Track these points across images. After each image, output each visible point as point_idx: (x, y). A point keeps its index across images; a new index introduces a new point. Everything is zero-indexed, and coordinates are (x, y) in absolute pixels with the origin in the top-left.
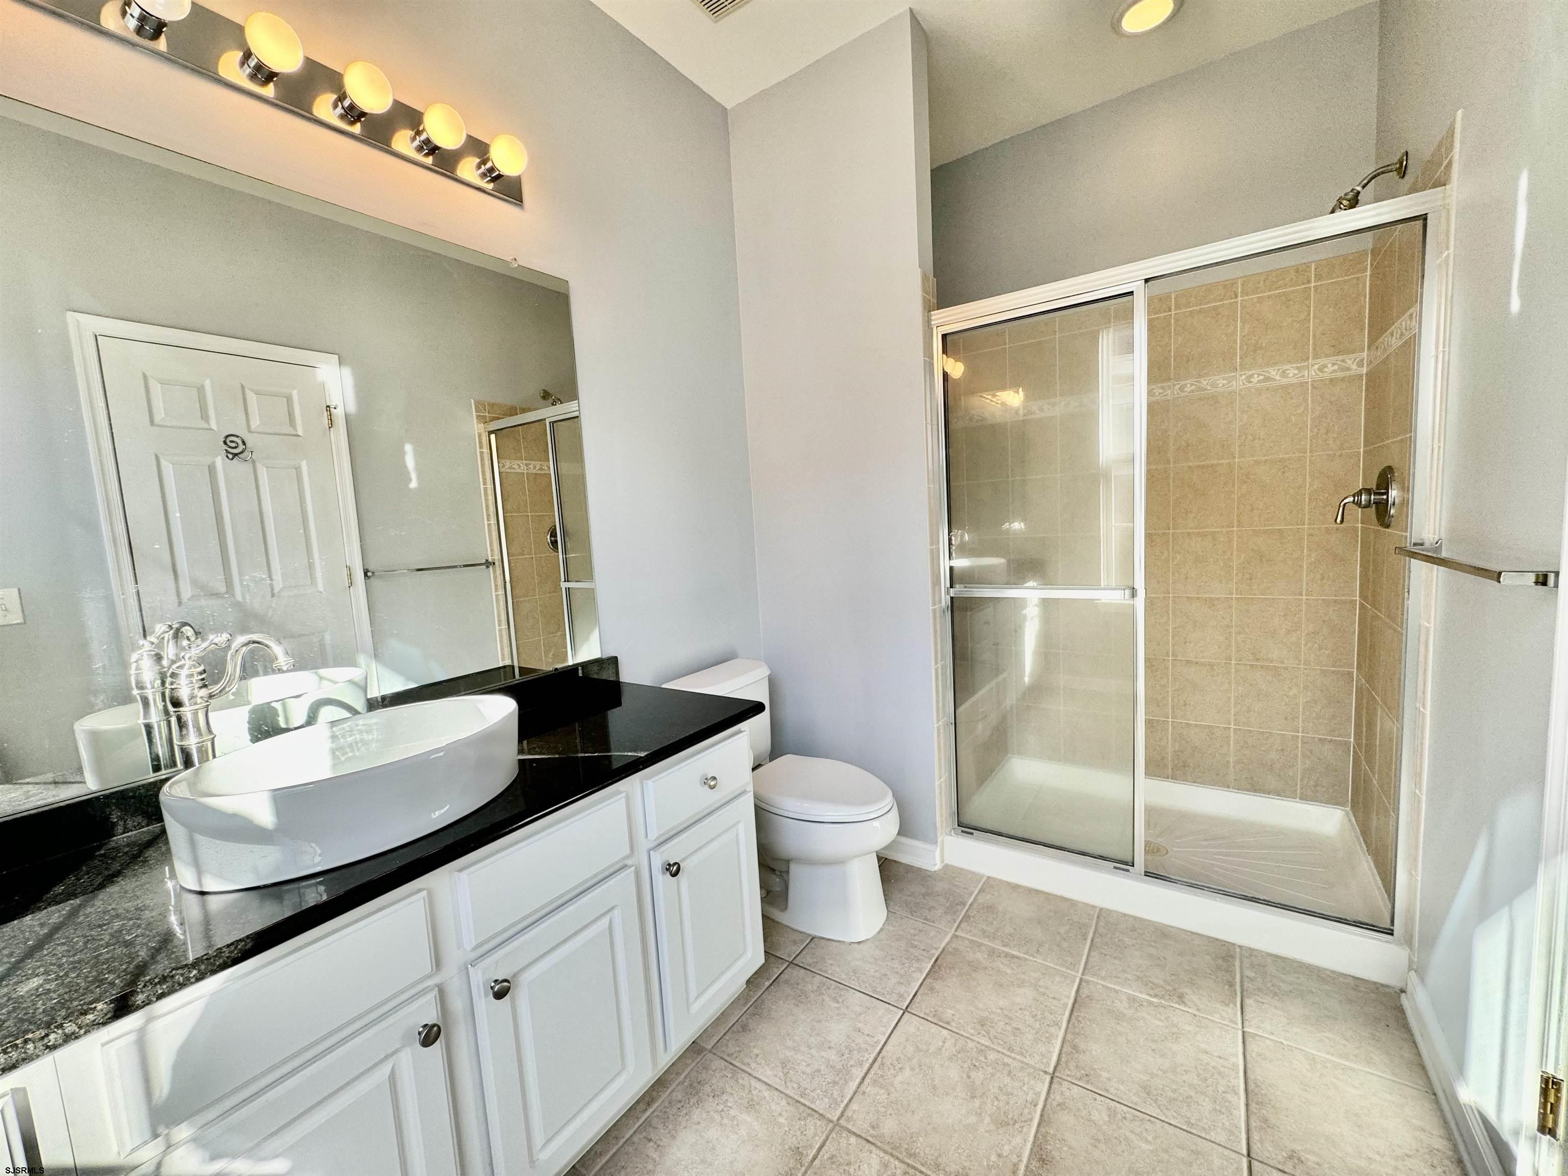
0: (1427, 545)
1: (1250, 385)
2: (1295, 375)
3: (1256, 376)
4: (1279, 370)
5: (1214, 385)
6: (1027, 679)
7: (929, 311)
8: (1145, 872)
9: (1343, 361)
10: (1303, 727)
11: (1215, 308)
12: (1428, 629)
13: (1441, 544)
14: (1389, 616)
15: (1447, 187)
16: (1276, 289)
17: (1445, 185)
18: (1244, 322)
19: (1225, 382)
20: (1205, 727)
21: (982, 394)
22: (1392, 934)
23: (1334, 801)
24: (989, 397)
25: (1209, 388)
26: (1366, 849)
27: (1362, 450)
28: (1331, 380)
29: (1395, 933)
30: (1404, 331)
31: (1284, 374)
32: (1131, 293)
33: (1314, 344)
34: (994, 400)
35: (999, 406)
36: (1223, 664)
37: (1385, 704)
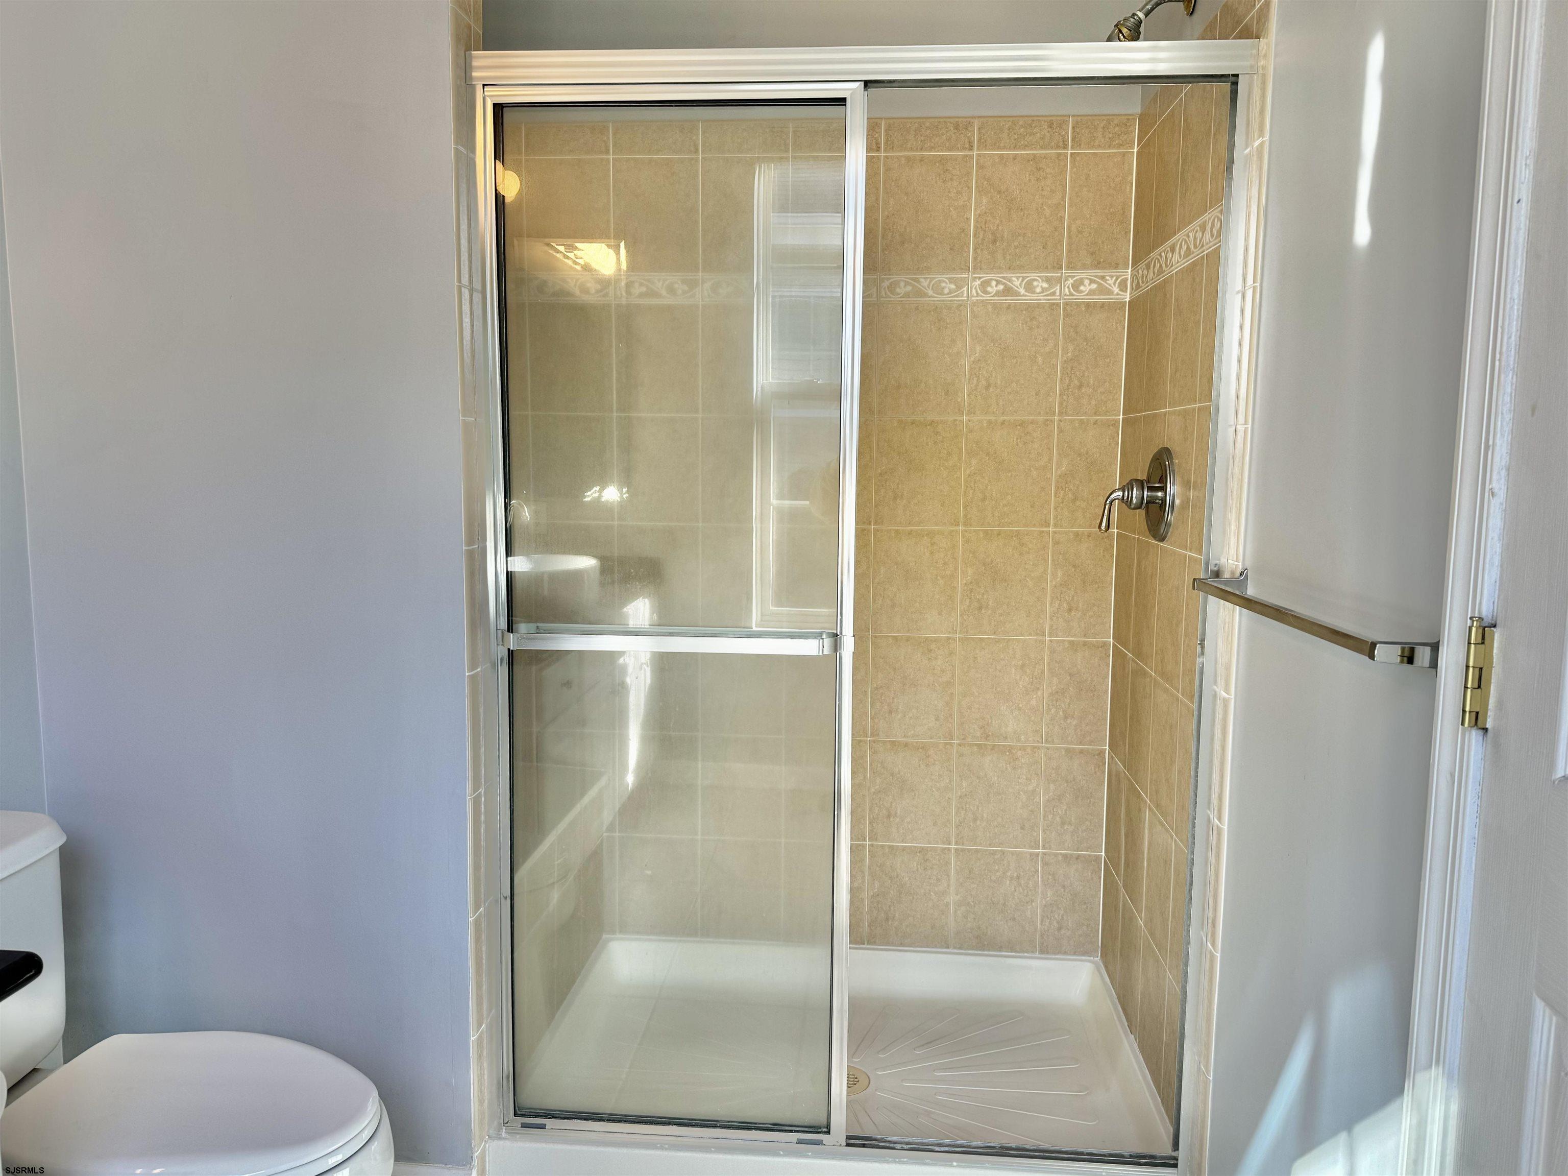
0: (1227, 575)
1: (987, 297)
2: (1044, 290)
3: (994, 283)
4: (1024, 278)
5: (939, 290)
6: (630, 779)
7: (468, 48)
8: (848, 1138)
9: (1103, 278)
10: (1044, 840)
11: (942, 160)
12: (1226, 702)
13: (1247, 575)
14: (1163, 674)
15: (1263, 41)
16: (1025, 147)
17: (1258, 37)
18: (979, 191)
19: (953, 286)
20: (913, 851)
21: (547, 240)
22: (1175, 1166)
23: (1080, 950)
24: (561, 248)
25: (930, 293)
26: (1126, 1024)
27: (1121, 417)
28: (1088, 305)
29: (1180, 1163)
30: (1192, 247)
31: (1029, 287)
32: (841, 101)
33: (1069, 244)
34: (571, 255)
35: (578, 267)
36: (941, 747)
37: (1158, 806)
